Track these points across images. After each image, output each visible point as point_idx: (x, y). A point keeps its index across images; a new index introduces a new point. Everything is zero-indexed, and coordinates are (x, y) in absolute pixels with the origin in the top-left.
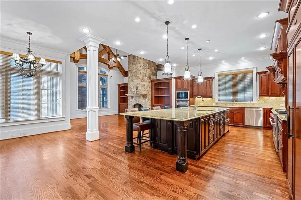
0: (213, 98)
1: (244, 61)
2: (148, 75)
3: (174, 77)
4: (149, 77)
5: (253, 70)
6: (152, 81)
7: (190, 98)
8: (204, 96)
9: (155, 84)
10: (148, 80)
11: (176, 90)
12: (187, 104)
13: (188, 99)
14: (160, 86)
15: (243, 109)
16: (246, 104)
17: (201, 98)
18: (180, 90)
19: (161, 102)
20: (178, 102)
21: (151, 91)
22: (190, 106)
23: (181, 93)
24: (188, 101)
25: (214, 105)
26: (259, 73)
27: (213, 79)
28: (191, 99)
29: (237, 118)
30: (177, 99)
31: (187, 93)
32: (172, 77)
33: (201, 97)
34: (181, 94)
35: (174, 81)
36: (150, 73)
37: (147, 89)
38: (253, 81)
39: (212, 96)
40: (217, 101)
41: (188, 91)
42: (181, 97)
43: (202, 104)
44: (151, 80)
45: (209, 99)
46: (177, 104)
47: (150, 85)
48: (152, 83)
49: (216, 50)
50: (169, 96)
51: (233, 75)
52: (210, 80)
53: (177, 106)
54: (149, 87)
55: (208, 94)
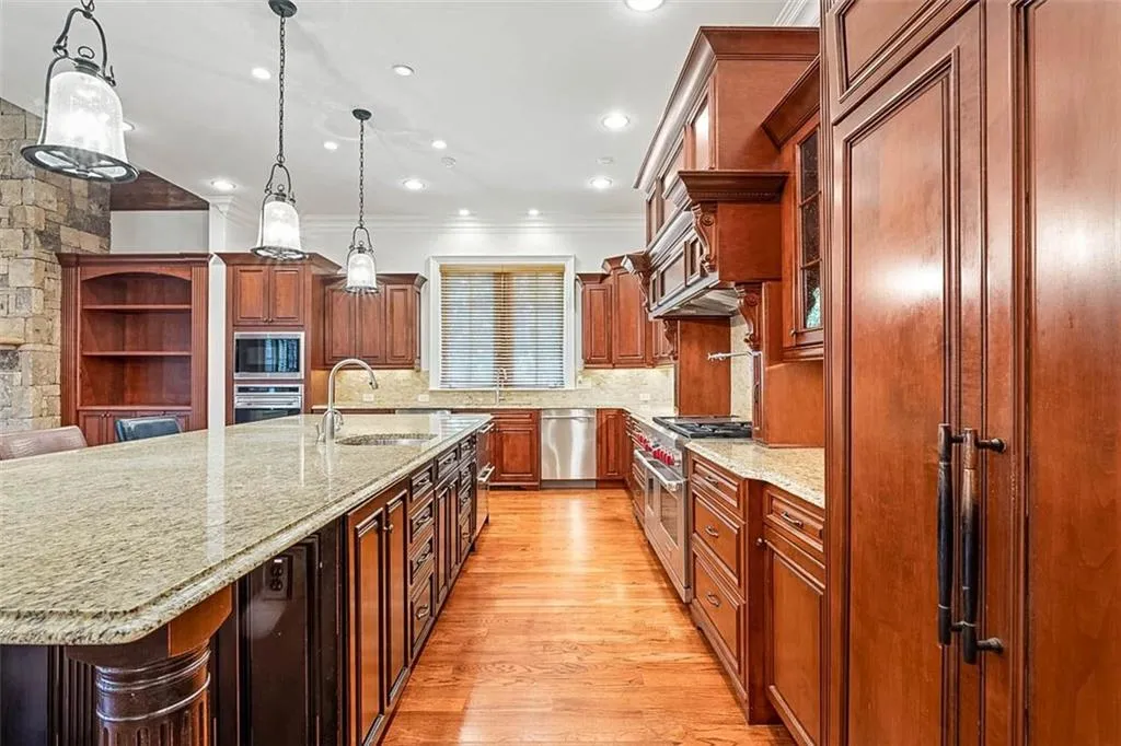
0: (418, 371)
1: (537, 225)
2: (31, 220)
3: (219, 254)
4: (39, 233)
5: (563, 267)
6: (67, 261)
7: (313, 369)
8: (378, 362)
9: (91, 285)
10: (31, 252)
11: (234, 322)
12: (297, 401)
13: (301, 375)
14: (129, 297)
15: (535, 416)
16: (540, 395)
17: (364, 369)
18: (256, 327)
19: (134, 389)
20: (241, 390)
21: (58, 324)
22: (312, 412)
23: (268, 344)
24: (301, 387)
25: (424, 400)
26: (584, 278)
27: (420, 287)
28: (318, 375)
29: (513, 456)
30: (237, 376)
31: (298, 341)
32: (211, 252)
33: (364, 364)
34: (269, 348)
35: (218, 273)
36: (53, 207)
37: (24, 311)
38: (565, 307)
39: (416, 361)
40: (435, 385)
41: (302, 335)
42: (268, 362)
43: (369, 399)
44: (60, 257)
45: (403, 375)
46: (240, 402)
47: (55, 286)
48: (63, 274)
49: (439, 145)
50: (190, 357)
51: (498, 275)
52: (409, 287)
53: (238, 410)
54: (37, 296)
55: (400, 351)
